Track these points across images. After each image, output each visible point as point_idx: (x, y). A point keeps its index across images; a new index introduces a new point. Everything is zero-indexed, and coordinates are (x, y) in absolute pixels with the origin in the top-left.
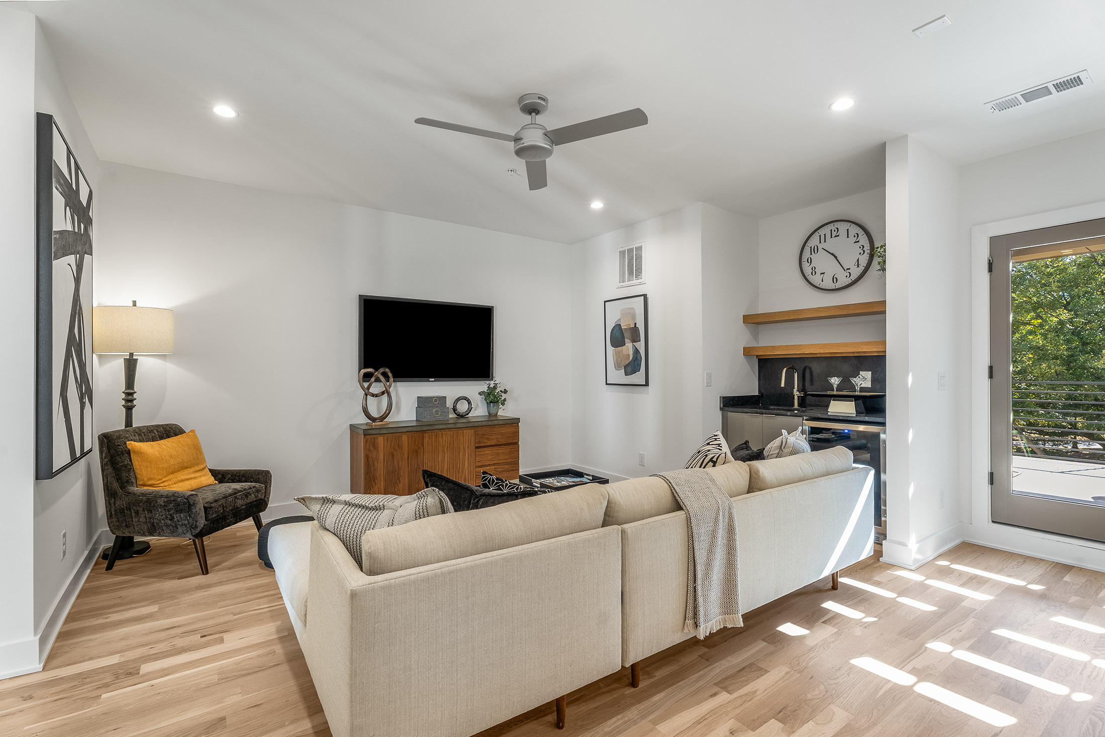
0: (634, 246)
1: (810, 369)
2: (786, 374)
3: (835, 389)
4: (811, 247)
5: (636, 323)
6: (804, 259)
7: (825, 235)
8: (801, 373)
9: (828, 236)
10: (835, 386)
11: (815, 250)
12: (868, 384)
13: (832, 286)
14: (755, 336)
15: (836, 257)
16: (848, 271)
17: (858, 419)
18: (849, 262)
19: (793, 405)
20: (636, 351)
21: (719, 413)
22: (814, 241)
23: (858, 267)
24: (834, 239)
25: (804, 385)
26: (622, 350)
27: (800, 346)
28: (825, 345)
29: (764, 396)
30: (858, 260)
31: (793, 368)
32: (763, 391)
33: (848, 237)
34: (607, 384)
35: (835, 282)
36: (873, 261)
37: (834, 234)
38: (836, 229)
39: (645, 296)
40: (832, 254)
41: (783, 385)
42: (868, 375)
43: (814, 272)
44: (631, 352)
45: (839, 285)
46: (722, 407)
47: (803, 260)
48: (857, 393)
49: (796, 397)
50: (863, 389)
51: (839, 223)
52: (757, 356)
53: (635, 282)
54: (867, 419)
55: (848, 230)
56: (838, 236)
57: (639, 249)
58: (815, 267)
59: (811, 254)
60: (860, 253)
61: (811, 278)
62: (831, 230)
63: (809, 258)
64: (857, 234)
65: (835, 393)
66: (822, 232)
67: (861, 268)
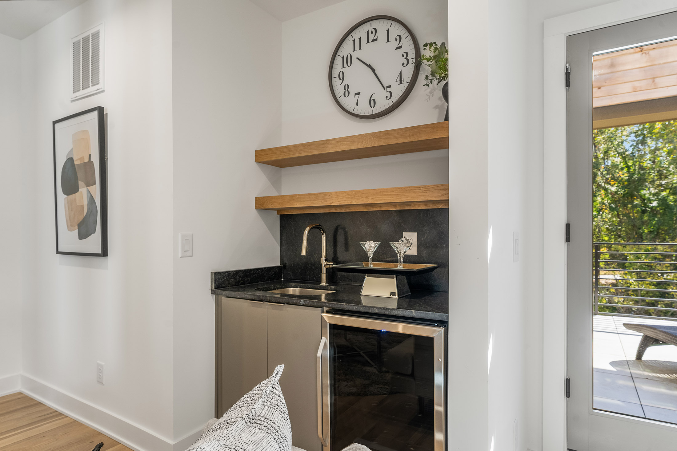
0: (90, 33)
1: (344, 229)
2: (308, 235)
3: (370, 258)
4: (343, 57)
5: (90, 155)
6: (335, 74)
7: (360, 39)
8: (331, 234)
9: (364, 40)
10: (370, 255)
11: (348, 61)
12: (413, 251)
13: (368, 111)
14: (276, 182)
15: (373, 70)
16: (388, 89)
17: (401, 313)
18: (389, 78)
19: (319, 281)
20: (92, 200)
21: (211, 299)
22: (347, 49)
23: (401, 83)
24: (371, 44)
25: (335, 252)
26: (75, 199)
27: (326, 194)
28: (359, 193)
29: (287, 268)
30: (401, 74)
31: (320, 228)
32: (286, 261)
33: (388, 41)
34: (58, 252)
35: (372, 106)
36: (420, 75)
37: (371, 37)
38: (374, 31)
39: (101, 110)
40: (369, 66)
41: (304, 253)
42: (412, 237)
43: (346, 93)
44: (85, 202)
45: (378, 109)
46: (213, 288)
47: (334, 76)
48: (400, 267)
49: (324, 270)
50: (408, 259)
51: (377, 22)
52: (279, 211)
53: (92, 89)
54: (414, 313)
55: (388, 31)
56: (376, 40)
57: (96, 36)
58: (348, 85)
59: (343, 67)
60: (403, 64)
61: (344, 101)
62: (368, 32)
63: (341, 73)
64: (400, 36)
65: (371, 266)
66: (356, 34)
67: (405, 85)
